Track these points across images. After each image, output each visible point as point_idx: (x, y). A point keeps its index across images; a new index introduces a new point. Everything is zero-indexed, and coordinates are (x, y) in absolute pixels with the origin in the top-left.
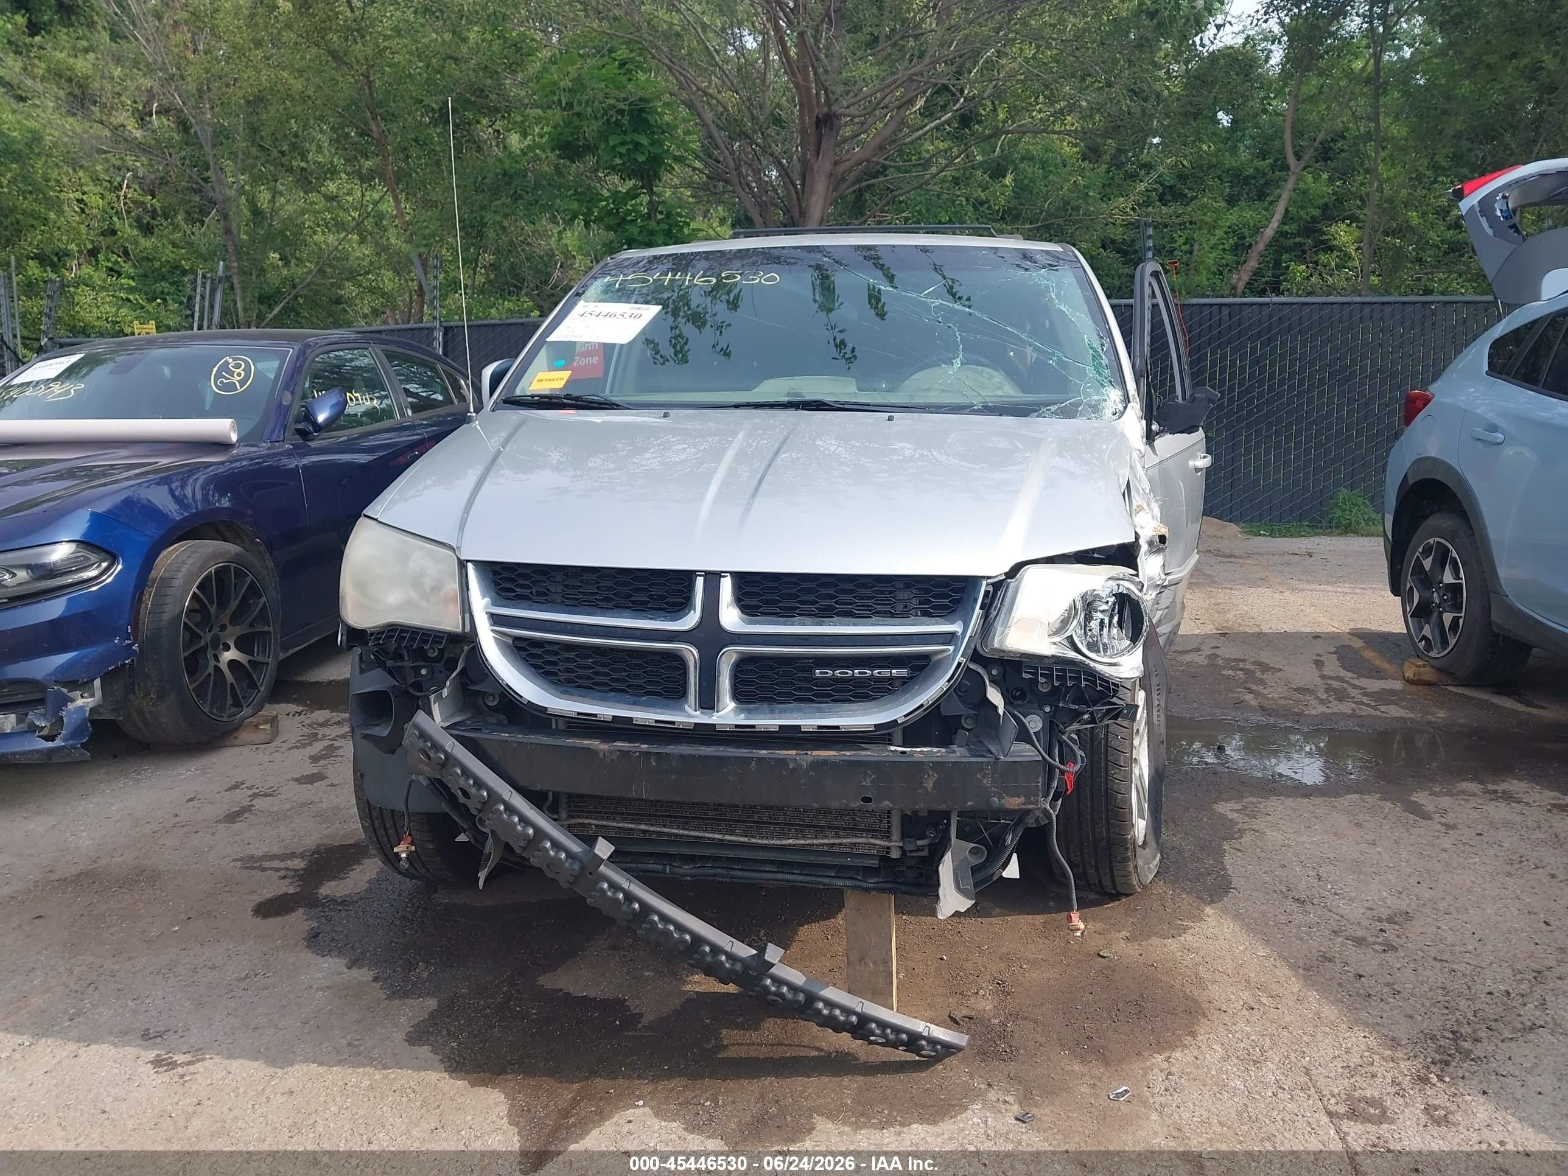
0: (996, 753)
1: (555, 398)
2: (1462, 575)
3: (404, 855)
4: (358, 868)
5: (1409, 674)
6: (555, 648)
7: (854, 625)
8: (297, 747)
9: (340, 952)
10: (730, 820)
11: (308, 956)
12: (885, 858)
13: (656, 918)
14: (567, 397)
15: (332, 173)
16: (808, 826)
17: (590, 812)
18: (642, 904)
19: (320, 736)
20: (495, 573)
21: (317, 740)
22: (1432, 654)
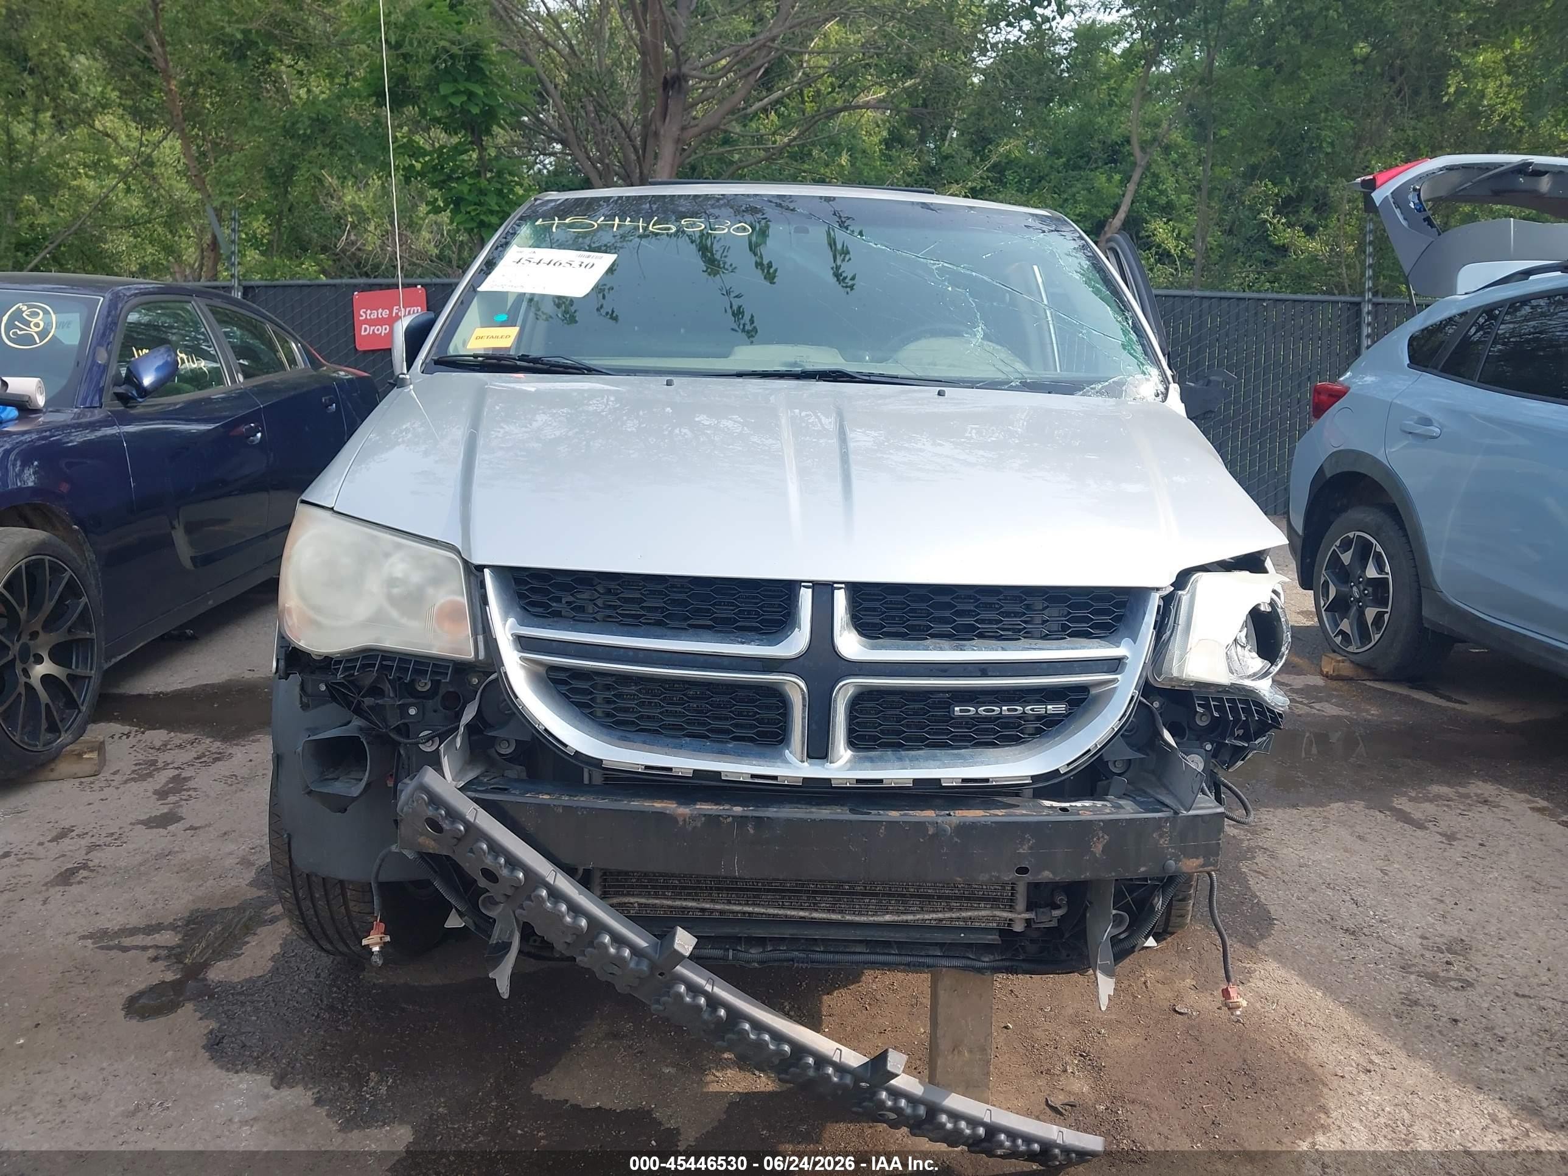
0: (1174, 807)
1: (505, 359)
2: (1388, 569)
3: (376, 949)
4: (253, 941)
5: (1327, 669)
6: (609, 681)
7: (1003, 649)
8: (133, 779)
9: (259, 1067)
10: (814, 892)
11: (213, 1074)
12: (1006, 933)
13: (747, 1026)
14: (523, 358)
15: (103, 105)
16: (912, 896)
17: (632, 887)
18: (730, 1008)
19: (160, 764)
20: (518, 581)
21: (158, 770)
22: (1351, 649)
